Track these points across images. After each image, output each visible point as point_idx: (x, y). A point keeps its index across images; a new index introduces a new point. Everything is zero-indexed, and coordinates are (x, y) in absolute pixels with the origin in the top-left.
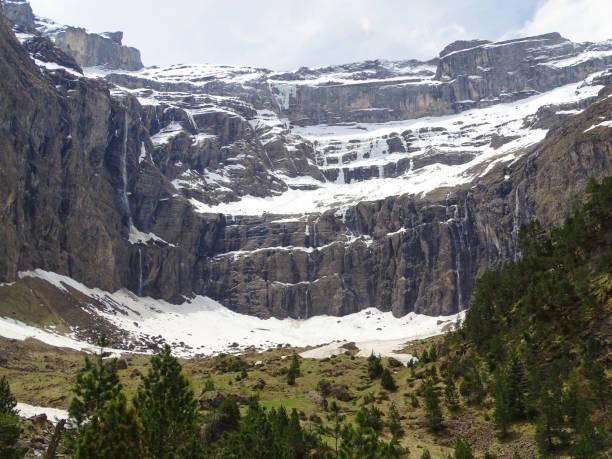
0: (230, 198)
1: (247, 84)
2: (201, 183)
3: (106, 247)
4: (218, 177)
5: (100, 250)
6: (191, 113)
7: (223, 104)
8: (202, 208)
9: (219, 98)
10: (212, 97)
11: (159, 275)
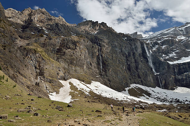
0: (178, 59)
1: (172, 31)
2: (168, 57)
3: (150, 76)
4: (172, 55)
5: (148, 77)
6: (159, 42)
7: (167, 37)
8: (171, 63)
9: (165, 37)
10: (164, 37)
11: (165, 82)
